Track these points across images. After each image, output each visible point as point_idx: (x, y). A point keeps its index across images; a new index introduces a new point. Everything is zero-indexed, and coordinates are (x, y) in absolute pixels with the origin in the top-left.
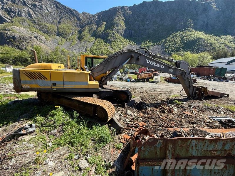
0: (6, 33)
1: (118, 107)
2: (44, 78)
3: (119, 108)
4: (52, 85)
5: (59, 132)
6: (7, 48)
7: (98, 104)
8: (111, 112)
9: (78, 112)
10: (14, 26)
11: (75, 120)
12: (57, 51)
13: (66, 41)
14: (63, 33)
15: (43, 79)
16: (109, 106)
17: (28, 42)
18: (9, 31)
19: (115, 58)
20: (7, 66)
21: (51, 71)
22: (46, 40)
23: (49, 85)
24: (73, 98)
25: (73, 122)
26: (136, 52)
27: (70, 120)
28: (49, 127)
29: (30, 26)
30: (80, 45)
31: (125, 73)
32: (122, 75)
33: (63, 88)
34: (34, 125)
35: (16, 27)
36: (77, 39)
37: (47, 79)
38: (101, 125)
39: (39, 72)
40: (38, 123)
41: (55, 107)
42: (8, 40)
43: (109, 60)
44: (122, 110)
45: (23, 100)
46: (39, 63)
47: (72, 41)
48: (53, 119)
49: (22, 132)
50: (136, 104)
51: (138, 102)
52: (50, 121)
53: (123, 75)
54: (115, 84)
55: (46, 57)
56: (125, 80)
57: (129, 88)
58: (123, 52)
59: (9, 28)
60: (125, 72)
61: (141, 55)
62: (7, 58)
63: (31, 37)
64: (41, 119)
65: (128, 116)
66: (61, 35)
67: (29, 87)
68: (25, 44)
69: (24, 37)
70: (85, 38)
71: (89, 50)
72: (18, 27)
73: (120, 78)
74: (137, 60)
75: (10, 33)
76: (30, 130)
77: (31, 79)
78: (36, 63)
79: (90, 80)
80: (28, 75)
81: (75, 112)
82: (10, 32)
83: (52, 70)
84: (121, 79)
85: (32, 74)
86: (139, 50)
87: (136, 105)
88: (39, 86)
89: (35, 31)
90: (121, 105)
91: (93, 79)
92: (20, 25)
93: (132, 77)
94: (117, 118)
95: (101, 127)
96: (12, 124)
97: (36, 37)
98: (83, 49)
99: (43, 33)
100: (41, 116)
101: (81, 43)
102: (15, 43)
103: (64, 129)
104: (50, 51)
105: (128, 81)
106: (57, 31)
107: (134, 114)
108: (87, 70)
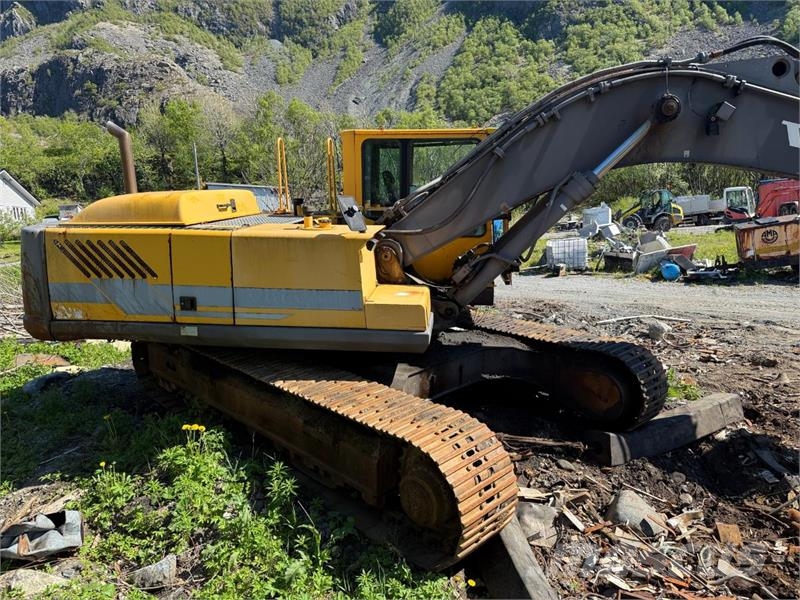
0: (72, 60)
1: (559, 455)
2: (145, 271)
3: (564, 463)
4: (178, 308)
5: (184, 576)
6: (71, 124)
7: (402, 430)
8: (487, 494)
9: (292, 470)
10: (101, 24)
11: (275, 518)
12: (266, 116)
13: (314, 57)
14: (300, 22)
15: (138, 276)
16: (470, 453)
17: (151, 89)
18: (82, 47)
19: (544, 134)
20: (62, 208)
21: (175, 231)
22: (225, 68)
23: (163, 309)
24: (279, 384)
25: (260, 531)
26: (696, 78)
27: (246, 514)
28: (143, 537)
29: (160, 10)
30: (383, 72)
31: (654, 218)
32: (630, 231)
33: (232, 323)
34: (73, 517)
35: (108, 24)
36: (371, 43)
37: (154, 275)
38: (412, 571)
39: (121, 242)
40: (103, 509)
41: (185, 427)
42: (78, 92)
43: (499, 152)
44: (584, 484)
45: (81, 373)
46: (140, 191)
47: (345, 56)
48: (166, 496)
49: (13, 549)
50: (706, 448)
51: (722, 435)
52: (154, 502)
53: (638, 232)
54: (573, 297)
55: (219, 155)
56: (646, 271)
57: (666, 327)
58: (596, 85)
59: (87, 36)
60: (653, 211)
61: (736, 91)
62: (67, 173)
63: (161, 65)
64: (118, 488)
65: (619, 532)
66: (290, 32)
67: (79, 316)
68: (137, 101)
69: (134, 68)
70: (409, 31)
71: (433, 94)
72: (115, 24)
73: (608, 258)
74: (708, 132)
75: (86, 56)
76: (55, 542)
77: (89, 276)
78: (128, 192)
79: (383, 278)
80: (77, 259)
81: (278, 466)
82: (89, 51)
83: (182, 226)
84: (616, 264)
85: (91, 250)
86: (715, 61)
87: (704, 459)
88: (120, 312)
89: (178, 30)
90: (580, 446)
91: (397, 270)
92: (123, 13)
93: (700, 248)
94: (537, 536)
95: (414, 587)
96: (10, 496)
97: (182, 61)
98: (399, 90)
99: (212, 36)
100: (119, 470)
101: (387, 59)
102: (103, 100)
103: (209, 565)
104: (234, 123)
105: (665, 274)
106: (271, 14)
107: (674, 522)
108: (358, 219)
